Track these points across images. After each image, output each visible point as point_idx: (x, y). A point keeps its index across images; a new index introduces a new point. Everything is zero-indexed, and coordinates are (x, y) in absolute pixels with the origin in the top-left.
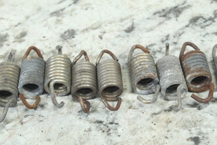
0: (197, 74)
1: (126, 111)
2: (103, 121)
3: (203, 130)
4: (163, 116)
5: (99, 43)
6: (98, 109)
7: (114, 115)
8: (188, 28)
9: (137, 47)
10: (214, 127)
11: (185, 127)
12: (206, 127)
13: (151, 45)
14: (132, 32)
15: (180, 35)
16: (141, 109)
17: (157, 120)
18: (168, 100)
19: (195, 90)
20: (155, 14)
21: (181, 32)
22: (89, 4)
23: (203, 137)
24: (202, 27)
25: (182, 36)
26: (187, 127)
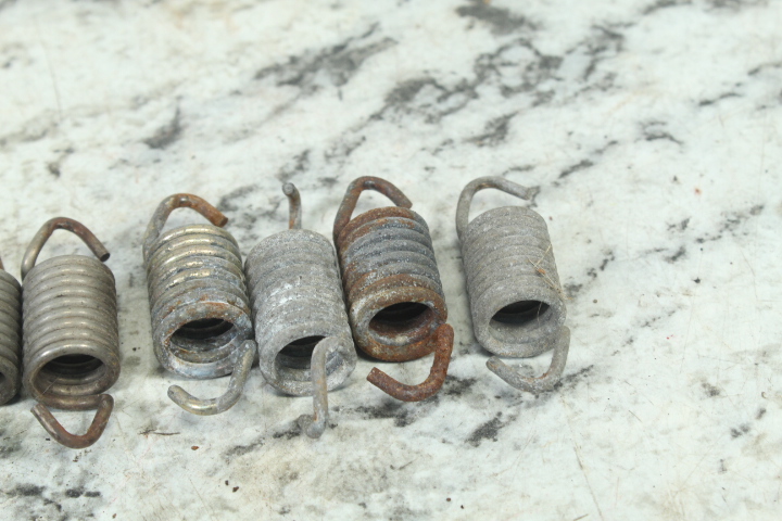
0: (387, 295)
1: (133, 445)
2: (43, 488)
3: (413, 501)
4: (270, 457)
5: (48, 192)
6: (26, 442)
7: (84, 463)
8: (378, 125)
9: (179, 202)
10: (452, 489)
11: (345, 492)
12: (423, 487)
13: (241, 193)
14: (174, 147)
15: (348, 152)
16: (187, 433)
17: (246, 472)
18: (289, 395)
19: (389, 353)
20: (260, 75)
21: (351, 138)
22: (19, 46)
24: (430, 120)
25: (358, 153)
26: (352, 491)
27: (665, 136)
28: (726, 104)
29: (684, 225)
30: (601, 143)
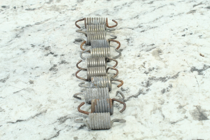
3: (132, 37)
10: (137, 36)
11: (124, 35)
12: (134, 36)
15: (132, 3)
21: (132, 2)
23: (132, 39)
27: (173, 5)
28: (182, 2)
29: (173, 14)
30: (164, 5)
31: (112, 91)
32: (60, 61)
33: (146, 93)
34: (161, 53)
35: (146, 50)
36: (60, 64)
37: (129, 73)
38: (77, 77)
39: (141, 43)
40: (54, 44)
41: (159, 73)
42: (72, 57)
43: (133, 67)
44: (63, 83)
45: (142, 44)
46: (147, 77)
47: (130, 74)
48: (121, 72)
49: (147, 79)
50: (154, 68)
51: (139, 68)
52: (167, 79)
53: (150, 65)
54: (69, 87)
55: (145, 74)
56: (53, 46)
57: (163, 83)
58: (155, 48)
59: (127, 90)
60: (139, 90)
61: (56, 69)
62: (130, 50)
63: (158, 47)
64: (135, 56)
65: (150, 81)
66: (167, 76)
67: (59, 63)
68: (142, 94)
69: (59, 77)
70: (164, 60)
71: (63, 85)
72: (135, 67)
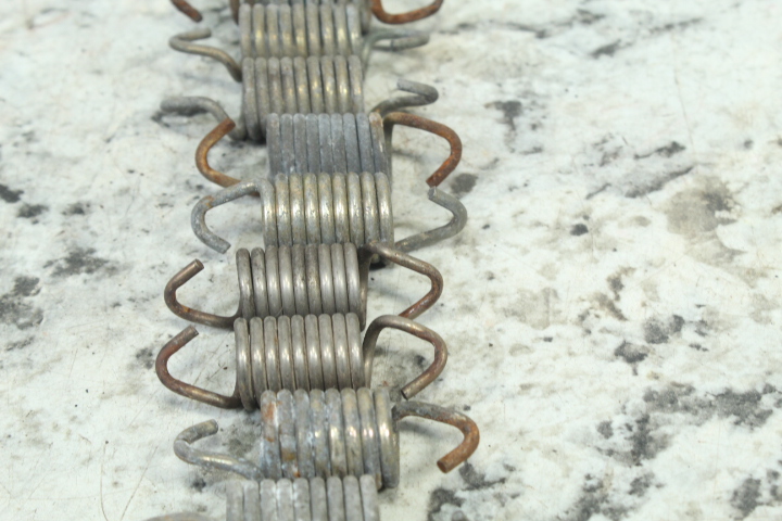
3: (538, 87)
10: (571, 84)
11: (487, 75)
12: (548, 80)
23: (534, 103)
26: (492, 75)
31: (401, 485)
32: (61, 253)
33: (632, 508)
34: (723, 214)
35: (627, 189)
36: (60, 272)
37: (515, 350)
38: (166, 378)
39: (593, 135)
40: (27, 129)
41: (718, 358)
42: (138, 224)
43: (541, 308)
44: (74, 419)
45: (604, 141)
46: (634, 384)
47: (523, 358)
48: (464, 341)
49: (637, 402)
50: (678, 323)
51: (582, 318)
52: (767, 401)
53: (656, 298)
54: (109, 450)
55: (621, 365)
56: (20, 139)
57: (742, 433)
58: (688, 170)
59: (503, 481)
60: (581, 482)
61: (29, 307)
62: (519, 182)
63: (706, 165)
64: (558, 226)
65: (656, 415)
66: (772, 381)
67: (50, 263)
68: (605, 513)
69: (45, 369)
70: (746, 261)
71: (69, 433)
72: (557, 307)
